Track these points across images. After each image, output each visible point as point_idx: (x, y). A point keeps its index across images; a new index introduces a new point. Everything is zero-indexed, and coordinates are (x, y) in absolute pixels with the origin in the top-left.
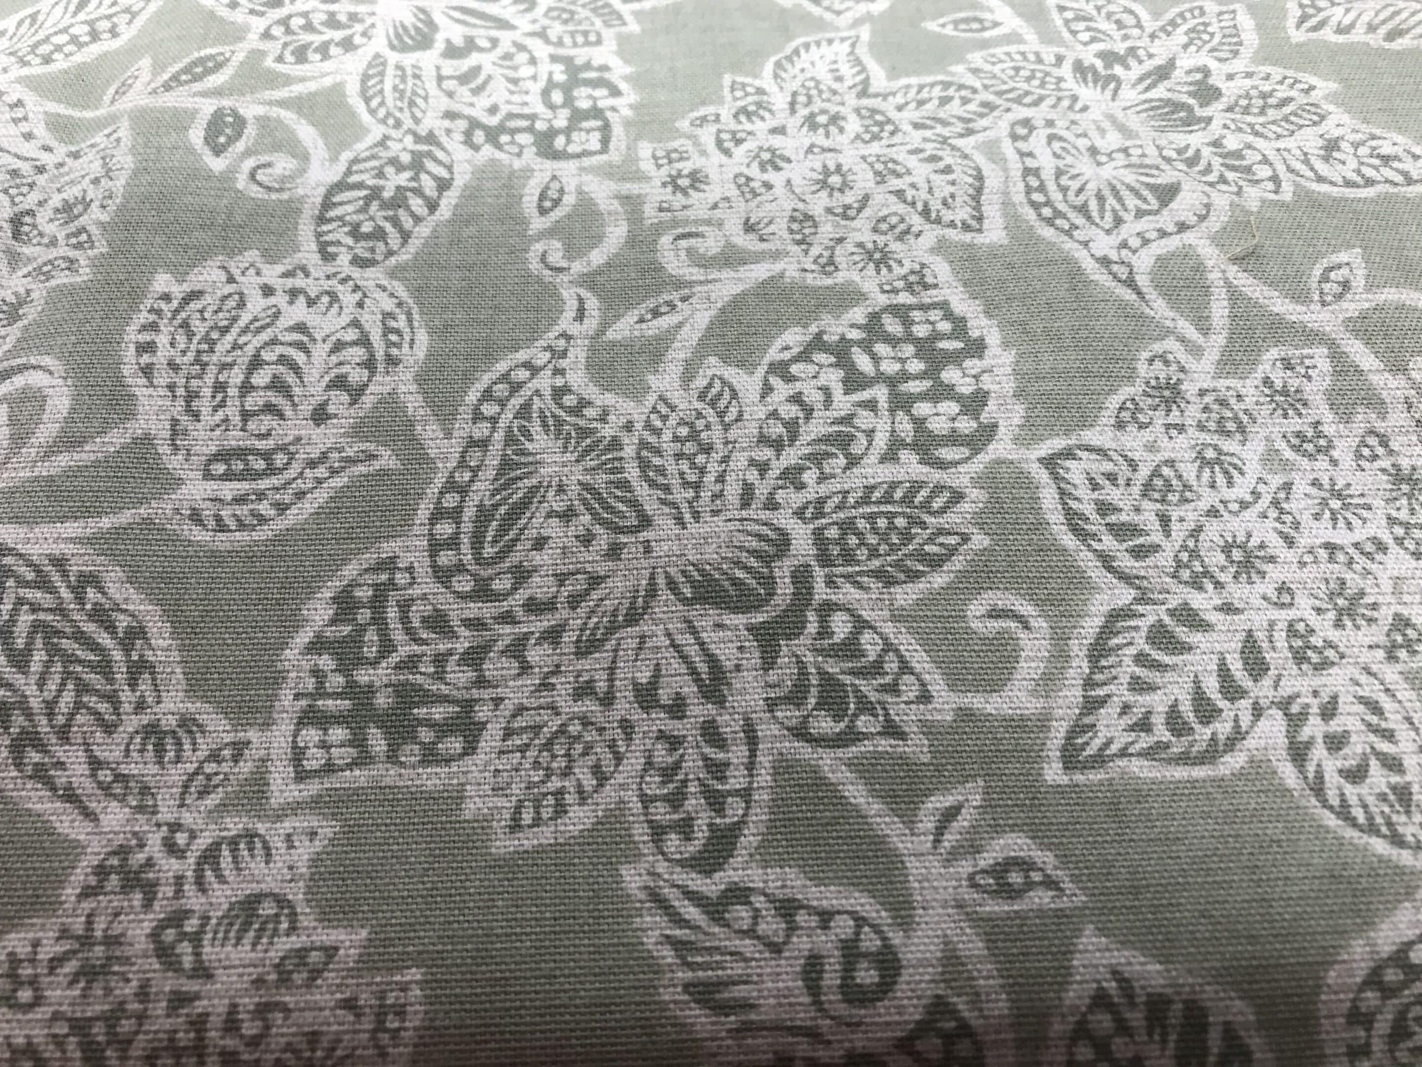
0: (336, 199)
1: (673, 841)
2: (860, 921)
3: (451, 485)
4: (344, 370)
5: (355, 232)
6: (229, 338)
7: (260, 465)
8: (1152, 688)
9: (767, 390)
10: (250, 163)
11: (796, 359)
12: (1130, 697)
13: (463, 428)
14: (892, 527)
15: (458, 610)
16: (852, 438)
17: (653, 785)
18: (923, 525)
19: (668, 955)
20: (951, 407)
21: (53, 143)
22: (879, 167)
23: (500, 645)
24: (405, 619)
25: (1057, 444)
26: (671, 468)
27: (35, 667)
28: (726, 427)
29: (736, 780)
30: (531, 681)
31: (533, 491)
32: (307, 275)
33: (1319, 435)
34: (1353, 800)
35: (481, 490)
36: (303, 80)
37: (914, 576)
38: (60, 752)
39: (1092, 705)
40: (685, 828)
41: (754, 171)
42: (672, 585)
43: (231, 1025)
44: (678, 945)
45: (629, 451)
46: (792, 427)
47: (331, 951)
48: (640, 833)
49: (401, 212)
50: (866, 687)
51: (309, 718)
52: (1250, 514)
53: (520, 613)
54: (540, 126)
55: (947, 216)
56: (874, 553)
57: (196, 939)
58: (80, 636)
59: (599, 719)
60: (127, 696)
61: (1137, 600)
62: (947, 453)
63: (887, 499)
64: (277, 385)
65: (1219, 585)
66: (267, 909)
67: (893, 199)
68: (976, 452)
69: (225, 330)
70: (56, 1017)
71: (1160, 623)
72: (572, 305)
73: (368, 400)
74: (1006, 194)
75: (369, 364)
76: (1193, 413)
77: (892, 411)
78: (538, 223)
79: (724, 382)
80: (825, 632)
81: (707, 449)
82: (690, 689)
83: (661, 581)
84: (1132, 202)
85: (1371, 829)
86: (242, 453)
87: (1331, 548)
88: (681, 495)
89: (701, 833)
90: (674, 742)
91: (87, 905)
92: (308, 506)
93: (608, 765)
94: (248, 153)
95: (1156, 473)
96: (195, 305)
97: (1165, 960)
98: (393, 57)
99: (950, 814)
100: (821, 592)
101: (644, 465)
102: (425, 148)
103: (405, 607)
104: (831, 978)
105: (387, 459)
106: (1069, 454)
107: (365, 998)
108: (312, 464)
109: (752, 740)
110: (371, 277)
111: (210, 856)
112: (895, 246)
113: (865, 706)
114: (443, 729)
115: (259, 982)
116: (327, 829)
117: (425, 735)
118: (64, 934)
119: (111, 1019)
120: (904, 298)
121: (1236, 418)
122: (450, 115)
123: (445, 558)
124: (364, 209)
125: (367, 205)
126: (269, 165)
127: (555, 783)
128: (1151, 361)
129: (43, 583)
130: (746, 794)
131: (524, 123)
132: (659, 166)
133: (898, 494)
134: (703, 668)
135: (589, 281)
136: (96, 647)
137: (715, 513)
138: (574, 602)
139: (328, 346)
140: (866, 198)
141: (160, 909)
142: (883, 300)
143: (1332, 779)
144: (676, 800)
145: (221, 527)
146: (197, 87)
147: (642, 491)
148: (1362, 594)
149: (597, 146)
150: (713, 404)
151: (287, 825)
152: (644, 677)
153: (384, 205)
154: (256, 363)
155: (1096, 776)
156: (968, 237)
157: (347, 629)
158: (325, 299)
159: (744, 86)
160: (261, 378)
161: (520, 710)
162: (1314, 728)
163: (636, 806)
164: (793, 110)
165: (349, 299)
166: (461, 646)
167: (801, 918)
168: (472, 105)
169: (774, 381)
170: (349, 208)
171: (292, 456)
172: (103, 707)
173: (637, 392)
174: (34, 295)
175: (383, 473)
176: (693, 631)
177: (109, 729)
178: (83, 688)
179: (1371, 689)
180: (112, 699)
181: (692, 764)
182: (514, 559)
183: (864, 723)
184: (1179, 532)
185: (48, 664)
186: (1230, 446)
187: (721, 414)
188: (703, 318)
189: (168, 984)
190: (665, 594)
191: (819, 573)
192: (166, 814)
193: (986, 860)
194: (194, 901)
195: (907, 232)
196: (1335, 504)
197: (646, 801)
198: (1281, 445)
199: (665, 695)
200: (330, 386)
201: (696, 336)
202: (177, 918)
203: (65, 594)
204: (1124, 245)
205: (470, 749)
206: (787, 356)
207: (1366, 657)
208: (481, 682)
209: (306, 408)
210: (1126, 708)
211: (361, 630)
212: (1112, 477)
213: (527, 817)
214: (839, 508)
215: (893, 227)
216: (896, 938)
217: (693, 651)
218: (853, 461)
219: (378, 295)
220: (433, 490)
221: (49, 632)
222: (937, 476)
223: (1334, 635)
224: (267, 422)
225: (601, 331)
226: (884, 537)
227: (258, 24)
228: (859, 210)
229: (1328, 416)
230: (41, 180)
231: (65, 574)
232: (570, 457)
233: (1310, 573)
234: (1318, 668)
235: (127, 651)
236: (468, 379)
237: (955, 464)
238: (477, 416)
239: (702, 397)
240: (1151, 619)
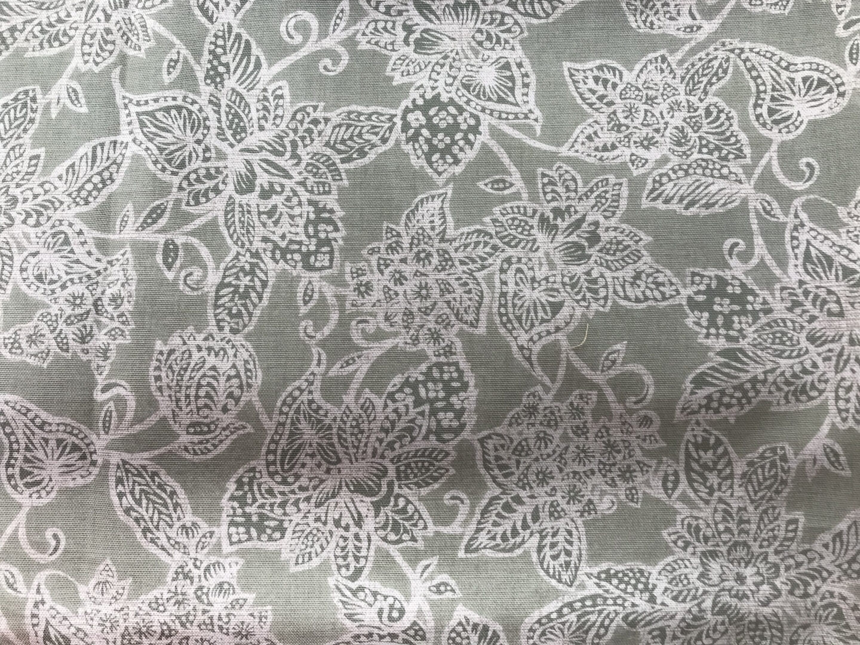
0: (221, 293)
1: (343, 570)
2: (395, 599)
3: (272, 441)
4: (232, 389)
5: (230, 314)
6: (188, 373)
7: (206, 429)
8: (499, 525)
9: (386, 406)
10: (183, 274)
11: (398, 391)
12: (491, 528)
13: (276, 417)
14: (423, 466)
15: (277, 488)
16: (414, 429)
17: (339, 552)
18: (434, 465)
19: (340, 605)
20: (451, 415)
21: (101, 256)
22: (442, 286)
23: (291, 501)
24: (260, 490)
25: (485, 433)
26: (349, 440)
27: (144, 505)
28: (370, 422)
29: (364, 553)
30: (301, 515)
31: (301, 445)
32: (214, 339)
33: (585, 427)
34: (551, 566)
35: (283, 442)
36: (200, 216)
37: (428, 484)
38: (157, 534)
39: (478, 530)
40: (347, 567)
41: (391, 285)
42: (347, 485)
43: (220, 619)
44: (343, 602)
45: (335, 431)
46: (393, 423)
47: (245, 600)
48: (334, 567)
49: (248, 301)
50: (407, 524)
51: (232, 524)
52: (550, 460)
53: (297, 491)
54: (304, 249)
55: (466, 317)
56: (416, 476)
57: (207, 594)
58: (155, 494)
59: (322, 529)
60: (174, 515)
61: (502, 493)
62: (446, 436)
63: (423, 455)
64: (208, 396)
65: (531, 488)
66: (226, 586)
67: (445, 305)
68: (457, 435)
69: (186, 370)
70: (171, 615)
71: (507, 502)
72: (316, 357)
73: (242, 403)
74: (491, 308)
75: (241, 387)
76: (540, 417)
77: (430, 417)
78: (304, 310)
79: (371, 402)
80: (396, 505)
81: (362, 432)
82: (351, 522)
83: (344, 484)
84: (541, 314)
85: (554, 577)
86: (199, 424)
87: (575, 473)
88: (352, 451)
89: (352, 569)
90: (345, 539)
91: (175, 583)
92: (223, 447)
93: (325, 545)
94: (182, 267)
95: (520, 444)
96: (173, 357)
97: (480, 614)
98: (238, 198)
99: (427, 566)
100: (396, 490)
101: (340, 437)
102: (255, 261)
103: (259, 485)
104: (385, 615)
105: (250, 429)
106: (489, 437)
107: (256, 614)
108: (224, 429)
109: (369, 540)
110: (239, 339)
111: (207, 569)
112: (443, 331)
113: (406, 531)
114: (274, 530)
115: (226, 608)
116: (241, 561)
117: (269, 531)
118: (169, 591)
119: (188, 615)
120: (442, 359)
121: (556, 420)
122: (265, 240)
123: (272, 469)
124: (232, 300)
125: (234, 296)
126: (191, 274)
127: (308, 550)
128: (528, 396)
129: (140, 475)
130: (366, 558)
131: (296, 247)
132: (353, 278)
133: (427, 453)
134: (356, 515)
135: (322, 344)
136: (161, 498)
137: (363, 459)
138: (315, 488)
139: (225, 378)
140: (435, 303)
141: (196, 585)
142: (434, 359)
143: (548, 558)
144: (345, 558)
145: (195, 453)
146: (156, 227)
147: (338, 447)
148: (580, 491)
149: (327, 264)
150: (365, 412)
151: (229, 560)
152: (337, 517)
153: (240, 298)
154: (199, 386)
155: (474, 555)
156: (471, 330)
157: (241, 493)
158: (222, 353)
159: (392, 229)
160: (202, 393)
161: (298, 524)
162: (548, 540)
163: (333, 558)
164: (411, 249)
165: (231, 352)
166: (278, 501)
167: (379, 597)
168: (274, 233)
169: (389, 402)
170: (226, 299)
171: (217, 426)
172: (168, 519)
173: (338, 402)
174: (111, 347)
175: (249, 434)
176: (353, 502)
177: (171, 526)
178: (160, 513)
179: (571, 526)
180: (170, 516)
181: (351, 547)
182: (295, 470)
183: (405, 537)
184: (522, 467)
185: (148, 504)
186: (549, 431)
187: (368, 417)
188: (365, 368)
189: (200, 607)
190: (345, 488)
191: (396, 483)
192: (193, 555)
193: (435, 582)
194: (204, 583)
195: (448, 324)
196: (582, 455)
197: (336, 557)
198: (569, 431)
199: (343, 524)
200: (227, 397)
201: (362, 376)
202: (201, 588)
203: (148, 479)
204: (531, 339)
205: (282, 537)
206: (394, 389)
207: (574, 515)
208: (285, 514)
209: (220, 407)
210: (489, 532)
211: (246, 493)
212: (502, 446)
213: (300, 561)
214: (406, 458)
215: (443, 321)
216: (405, 604)
217: (353, 509)
218: (413, 439)
219: (242, 350)
220: (267, 441)
221: (147, 493)
222: (441, 445)
223: (565, 506)
224: (206, 412)
225: (327, 372)
226: (420, 470)
227: (176, 180)
228: (432, 310)
229: (590, 419)
230: (100, 279)
231: (147, 472)
232: (314, 432)
233: (566, 482)
234: (556, 519)
235: (172, 499)
236: (277, 396)
237: (448, 441)
238: (281, 413)
239: (362, 408)
240: (504, 501)
